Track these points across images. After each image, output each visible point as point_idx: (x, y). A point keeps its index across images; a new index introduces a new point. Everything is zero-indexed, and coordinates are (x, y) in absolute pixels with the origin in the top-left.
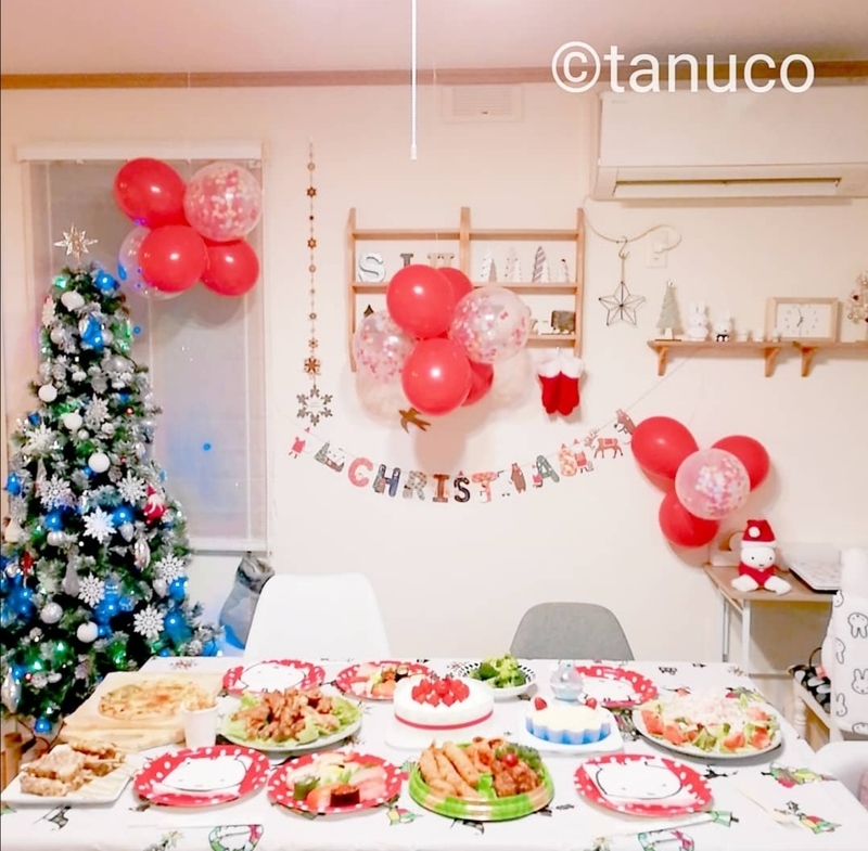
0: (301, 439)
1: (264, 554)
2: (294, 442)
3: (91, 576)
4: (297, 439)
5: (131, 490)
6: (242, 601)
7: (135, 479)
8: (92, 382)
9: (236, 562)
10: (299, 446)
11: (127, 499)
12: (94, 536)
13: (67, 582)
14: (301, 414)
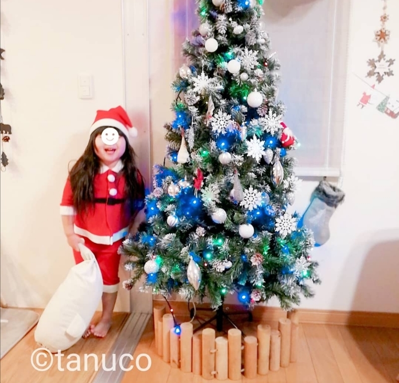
0: (368, 94)
1: (335, 179)
2: (362, 96)
3: (251, 189)
4: (364, 94)
5: (271, 123)
6: (319, 212)
7: (275, 115)
8: (246, 36)
9: (316, 184)
10: (365, 99)
11: (268, 131)
12: (253, 157)
13: (235, 192)
14: (370, 74)
